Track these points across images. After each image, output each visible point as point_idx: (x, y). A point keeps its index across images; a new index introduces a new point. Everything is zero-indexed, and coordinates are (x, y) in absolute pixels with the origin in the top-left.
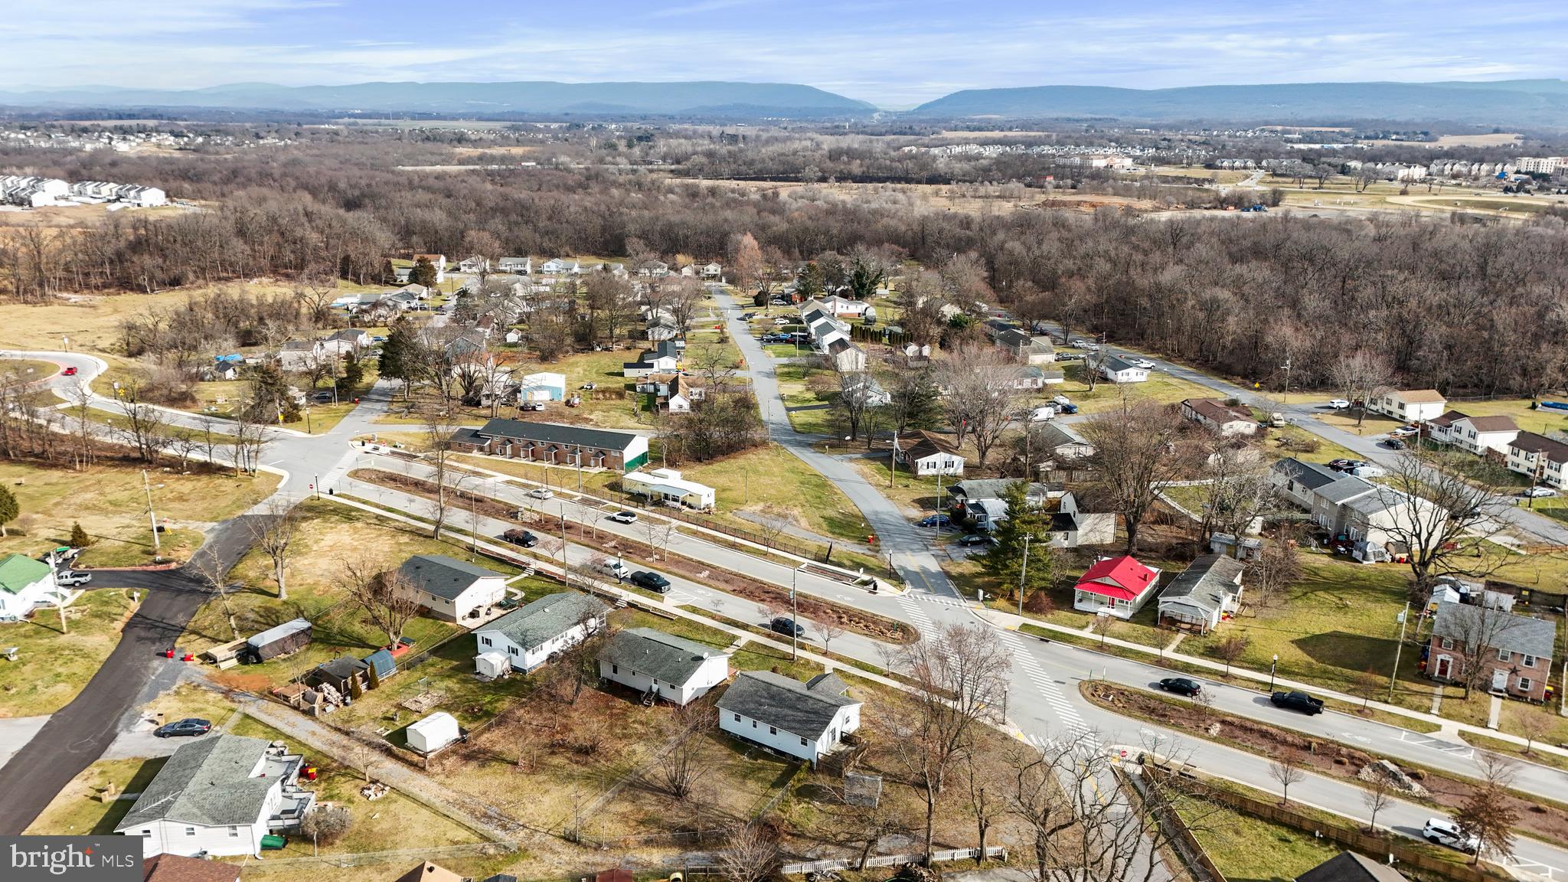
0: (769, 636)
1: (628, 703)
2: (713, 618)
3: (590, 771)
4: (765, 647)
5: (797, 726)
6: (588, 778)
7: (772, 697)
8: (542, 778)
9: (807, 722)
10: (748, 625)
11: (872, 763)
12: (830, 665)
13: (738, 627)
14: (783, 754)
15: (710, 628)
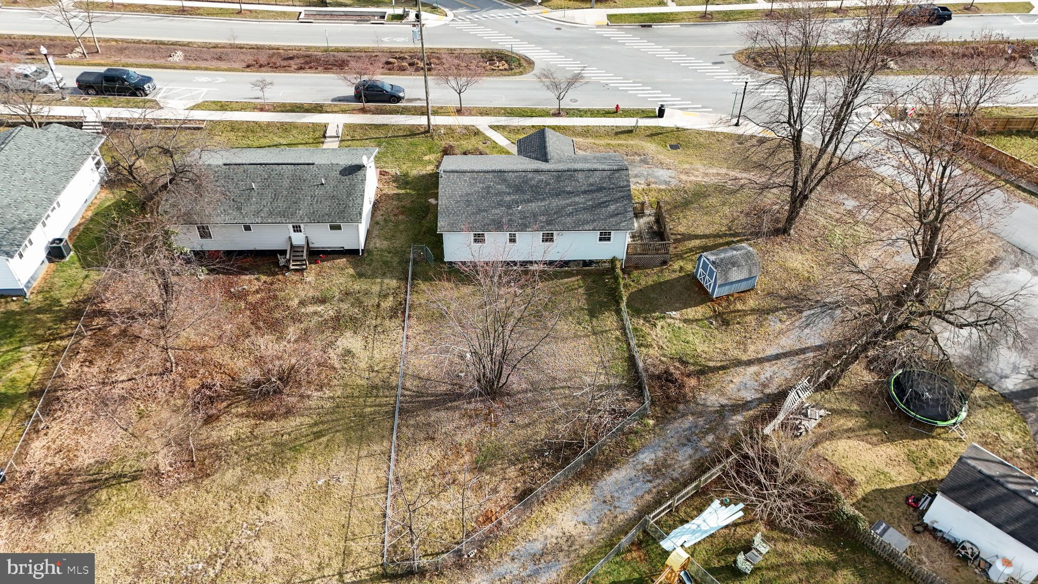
0: (363, 111)
1: (263, 278)
2: (262, 110)
3: (307, 420)
4: (377, 127)
5: (587, 216)
6: (318, 435)
7: (518, 189)
8: (230, 476)
9: (600, 205)
10: (321, 106)
11: (682, 229)
12: (482, 123)
13: (307, 111)
14: (566, 263)
15: (269, 124)
